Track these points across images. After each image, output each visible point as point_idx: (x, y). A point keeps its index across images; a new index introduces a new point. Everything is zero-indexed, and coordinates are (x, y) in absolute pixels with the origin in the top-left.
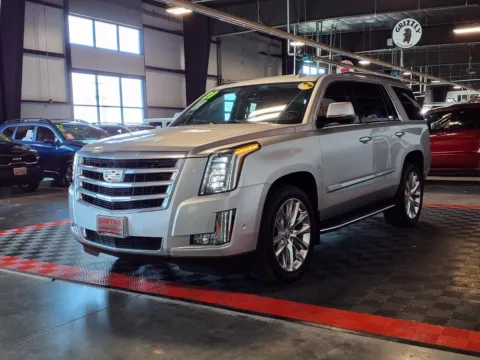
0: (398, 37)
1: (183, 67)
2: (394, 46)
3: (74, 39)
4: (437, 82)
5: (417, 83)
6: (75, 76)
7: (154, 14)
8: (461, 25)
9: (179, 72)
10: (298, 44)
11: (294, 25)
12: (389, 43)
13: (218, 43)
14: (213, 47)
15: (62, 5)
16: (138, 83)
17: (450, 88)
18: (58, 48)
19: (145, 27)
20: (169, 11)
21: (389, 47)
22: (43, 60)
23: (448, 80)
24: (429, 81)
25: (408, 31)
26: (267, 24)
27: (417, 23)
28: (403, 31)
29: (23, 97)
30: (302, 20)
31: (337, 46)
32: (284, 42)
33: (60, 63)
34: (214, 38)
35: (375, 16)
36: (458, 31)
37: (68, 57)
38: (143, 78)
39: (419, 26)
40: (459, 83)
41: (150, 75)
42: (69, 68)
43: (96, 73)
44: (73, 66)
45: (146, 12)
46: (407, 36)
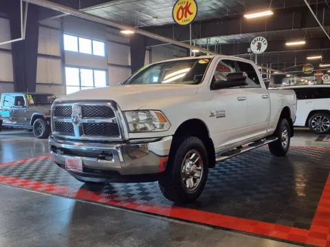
0: (253, 48)
1: (130, 64)
2: (252, 52)
3: (67, 48)
4: (276, 73)
5: (265, 74)
6: (67, 69)
7: (113, 34)
8: (290, 40)
10: (196, 51)
11: (194, 41)
12: (249, 50)
13: (150, 50)
14: (147, 53)
16: (104, 73)
17: (284, 76)
18: (58, 53)
19: (108, 42)
20: (123, 32)
21: (248, 53)
22: (49, 60)
23: (283, 71)
24: (272, 72)
25: (259, 44)
26: (178, 40)
27: (264, 39)
28: (256, 44)
29: (38, 81)
30: (199, 38)
31: (219, 53)
32: (188, 50)
33: (59, 62)
34: (147, 47)
35: (241, 35)
36: (288, 44)
37: (63, 58)
38: (107, 70)
39: (266, 41)
40: (289, 74)
41: (110, 68)
42: (64, 64)
43: (80, 67)
44: (66, 63)
45: (109, 33)
46: (259, 47)
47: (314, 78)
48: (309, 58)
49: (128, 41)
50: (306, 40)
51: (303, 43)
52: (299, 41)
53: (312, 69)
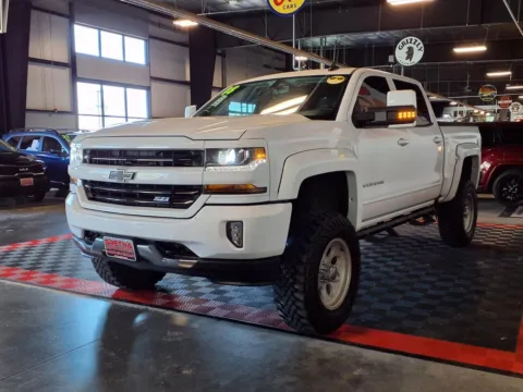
0: (400, 55)
1: (188, 79)
2: (396, 62)
3: (79, 49)
6: (80, 86)
7: (160, 25)
8: (461, 43)
9: (185, 83)
10: (302, 58)
11: (299, 40)
12: (391, 59)
13: (223, 55)
14: (218, 60)
15: (68, 13)
16: (143, 93)
17: (447, 104)
18: (64, 58)
19: (150, 38)
20: (177, 23)
21: (390, 64)
22: (48, 70)
23: (445, 96)
25: (410, 49)
26: (272, 39)
27: (419, 41)
28: (405, 49)
29: (28, 106)
30: (308, 36)
31: (340, 61)
32: (290, 57)
33: (66, 72)
34: (219, 51)
35: (378, 33)
36: (458, 50)
37: (73, 67)
38: (148, 89)
39: (422, 45)
40: (455, 100)
41: (155, 86)
42: (74, 78)
43: (102, 82)
44: (79, 75)
45: (153, 23)
46: (410, 54)
47: (496, 107)
48: (490, 75)
49: (185, 39)
50: (487, 44)
51: (482, 48)
52: (475, 45)
53: (494, 93)
